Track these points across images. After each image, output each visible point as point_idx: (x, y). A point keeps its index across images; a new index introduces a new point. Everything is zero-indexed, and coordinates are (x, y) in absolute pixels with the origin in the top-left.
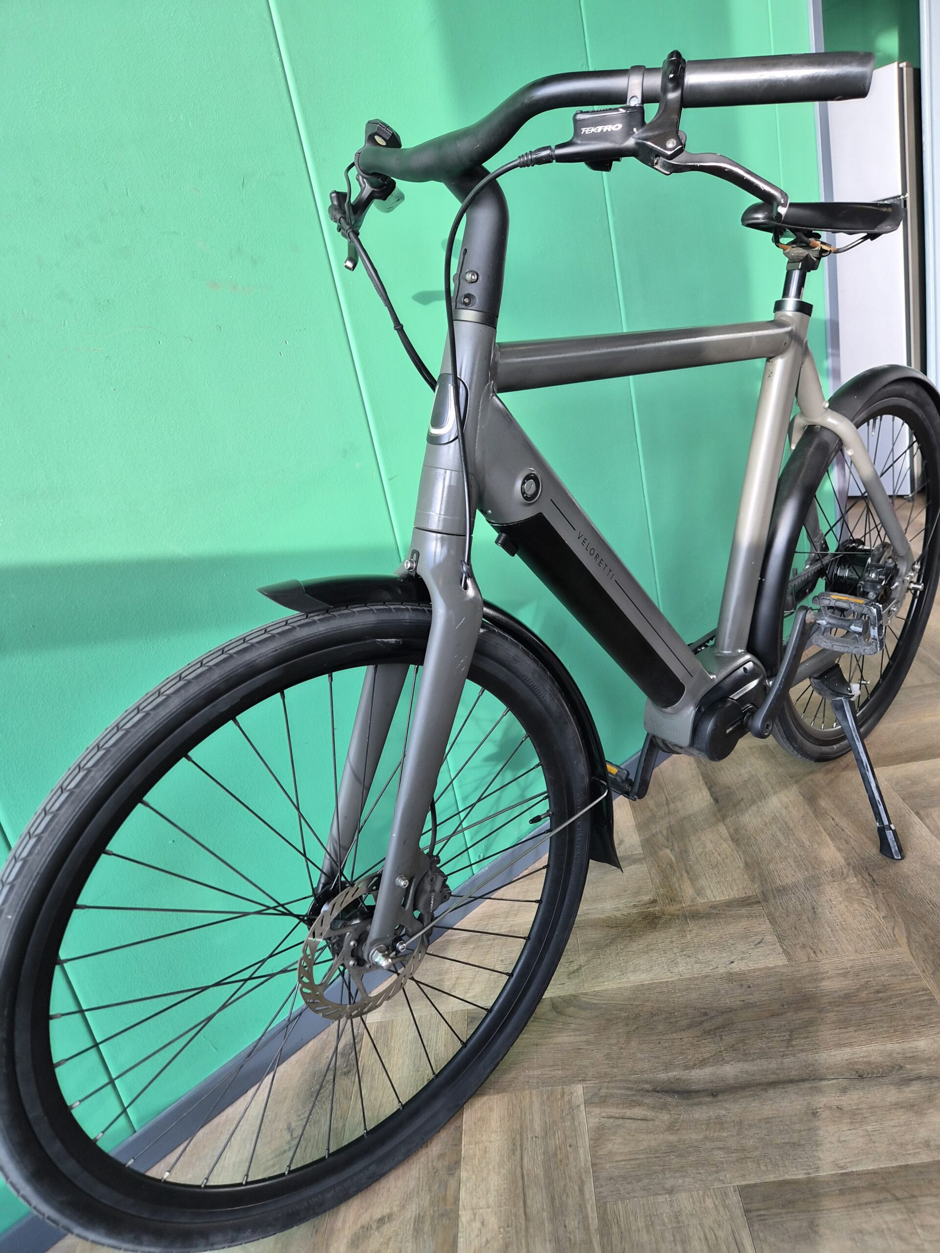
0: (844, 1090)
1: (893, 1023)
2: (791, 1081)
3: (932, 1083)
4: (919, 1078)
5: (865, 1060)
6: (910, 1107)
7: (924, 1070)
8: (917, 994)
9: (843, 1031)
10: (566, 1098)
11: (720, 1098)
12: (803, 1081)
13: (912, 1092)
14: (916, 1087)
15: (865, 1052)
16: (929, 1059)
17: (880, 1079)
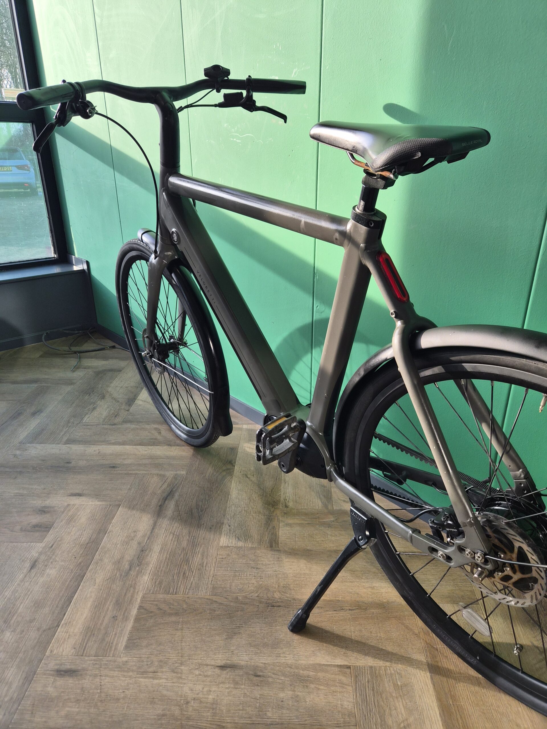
0: (139, 543)
1: (163, 572)
2: (153, 529)
3: (125, 573)
4: (130, 569)
5: (149, 555)
6: (119, 562)
7: (133, 573)
8: (175, 588)
9: (169, 553)
10: (181, 469)
11: (158, 507)
12: (151, 533)
13: (125, 565)
14: (127, 567)
15: (154, 557)
16: (137, 577)
17: (137, 556)
